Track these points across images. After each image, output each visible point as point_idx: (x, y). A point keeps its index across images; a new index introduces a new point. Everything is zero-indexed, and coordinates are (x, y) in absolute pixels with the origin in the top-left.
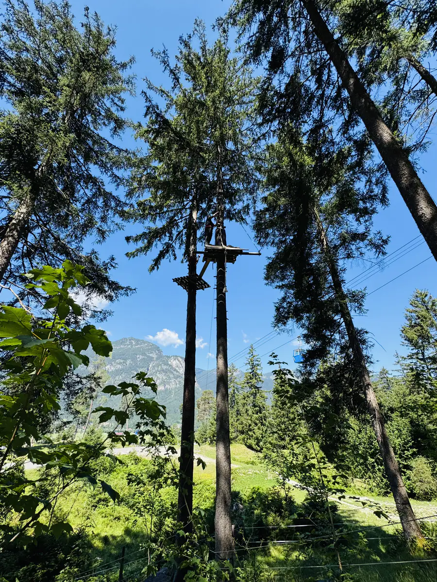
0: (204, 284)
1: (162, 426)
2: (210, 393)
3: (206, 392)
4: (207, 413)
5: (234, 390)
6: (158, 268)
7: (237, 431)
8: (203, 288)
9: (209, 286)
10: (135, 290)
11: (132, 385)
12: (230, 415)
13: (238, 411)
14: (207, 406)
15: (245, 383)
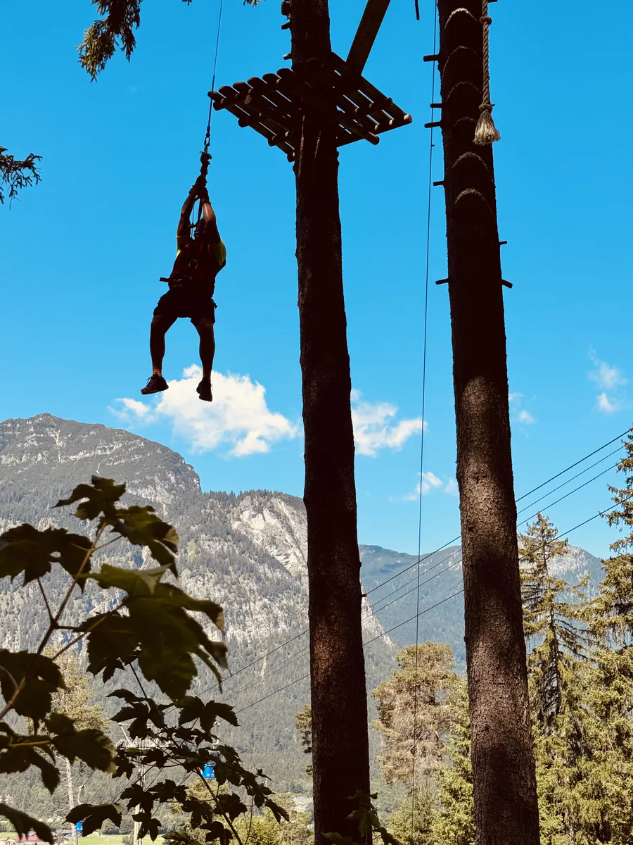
0: (375, 111)
1: (229, 768)
2: (438, 657)
3: (416, 654)
4: (430, 745)
5: (554, 643)
6: (130, 41)
7: (578, 827)
8: (368, 133)
9: (401, 120)
10: (28, 164)
11: (58, 538)
12: (540, 757)
13: (576, 735)
14: (424, 715)
15: (608, 607)
